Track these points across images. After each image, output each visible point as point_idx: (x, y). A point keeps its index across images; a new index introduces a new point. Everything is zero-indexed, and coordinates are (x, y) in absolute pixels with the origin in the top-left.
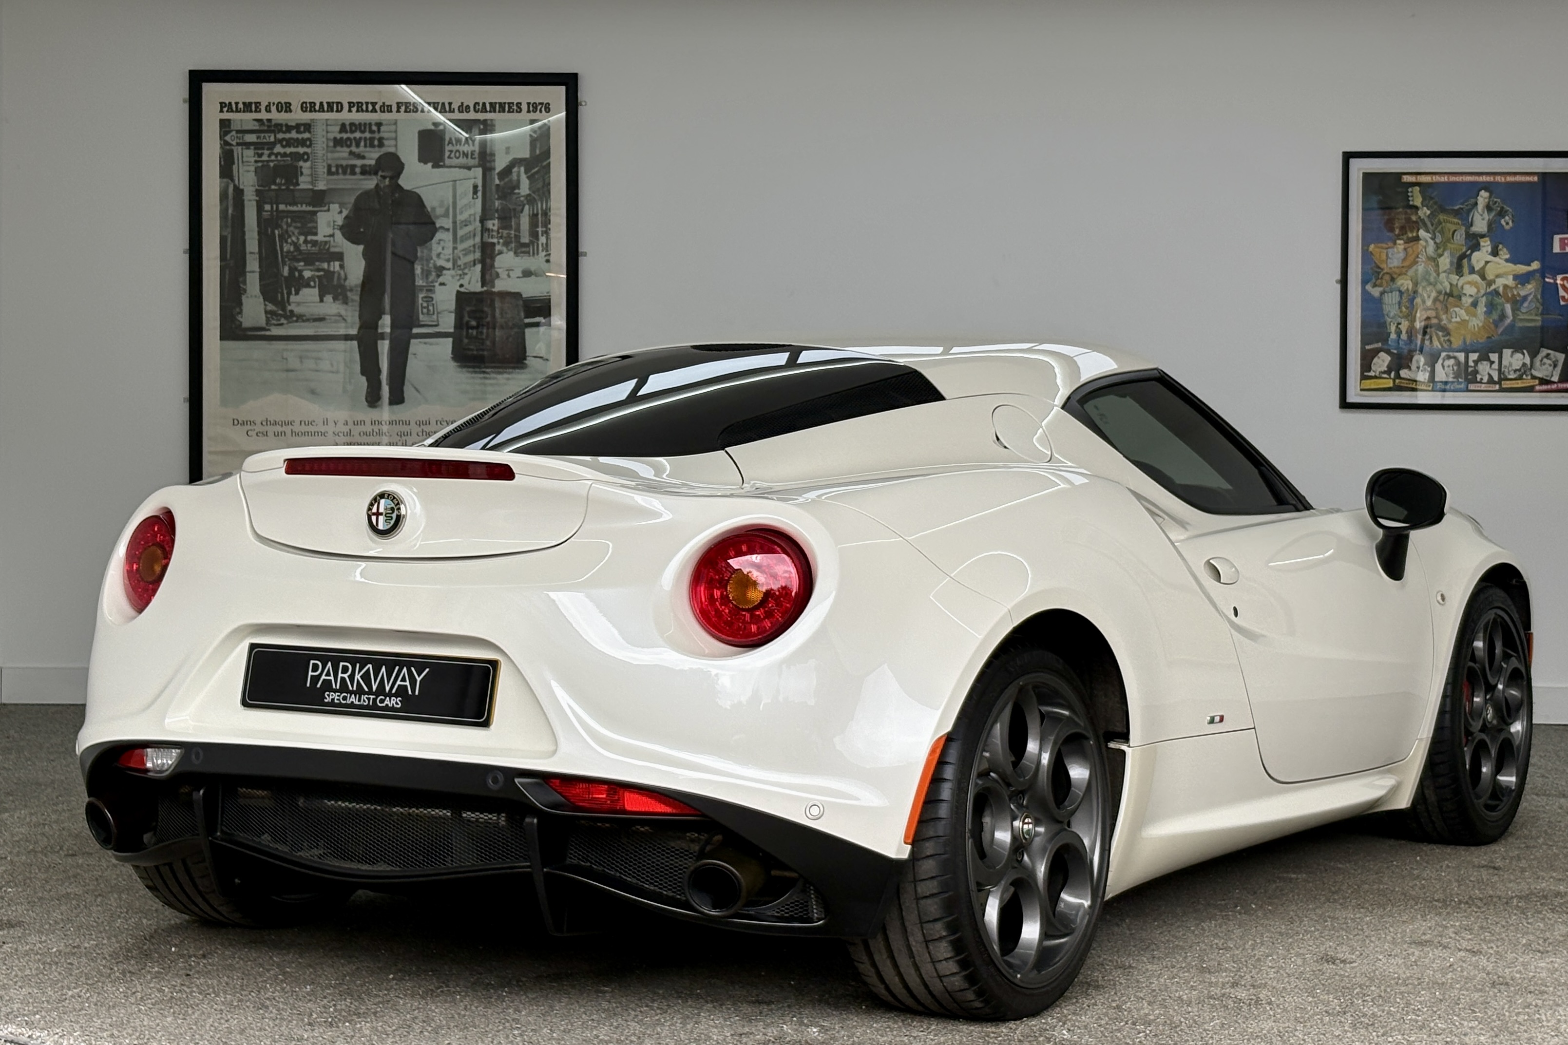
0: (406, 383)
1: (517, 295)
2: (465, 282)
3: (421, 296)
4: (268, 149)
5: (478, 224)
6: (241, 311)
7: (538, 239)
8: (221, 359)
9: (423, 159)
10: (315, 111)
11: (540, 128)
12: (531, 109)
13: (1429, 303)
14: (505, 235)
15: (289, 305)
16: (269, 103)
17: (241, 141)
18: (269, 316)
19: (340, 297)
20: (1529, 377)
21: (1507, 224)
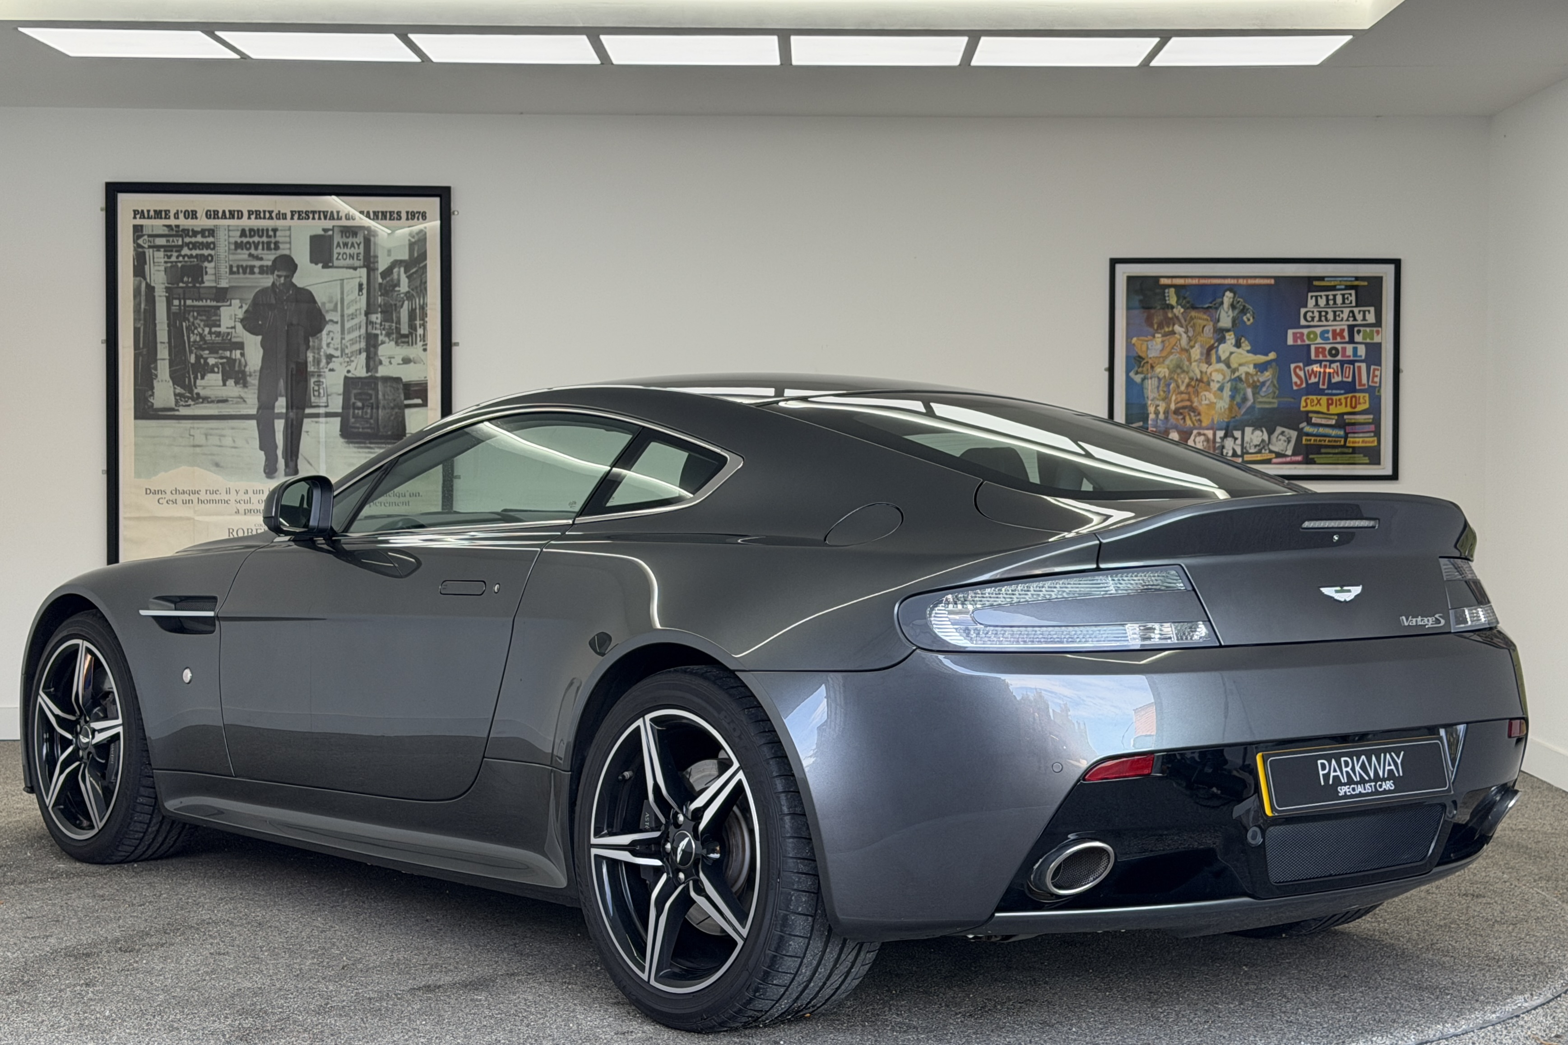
0: (300, 456)
1: (398, 380)
2: (352, 367)
3: (313, 380)
4: (176, 251)
5: (363, 318)
6: (153, 393)
7: (416, 330)
8: (135, 436)
9: (314, 260)
10: (218, 218)
11: (418, 234)
12: (410, 217)
13: (1183, 388)
14: (387, 327)
15: (196, 388)
16: (178, 211)
17: (152, 244)
18: (178, 398)
19: (241, 381)
20: (1267, 451)
21: (1249, 320)
